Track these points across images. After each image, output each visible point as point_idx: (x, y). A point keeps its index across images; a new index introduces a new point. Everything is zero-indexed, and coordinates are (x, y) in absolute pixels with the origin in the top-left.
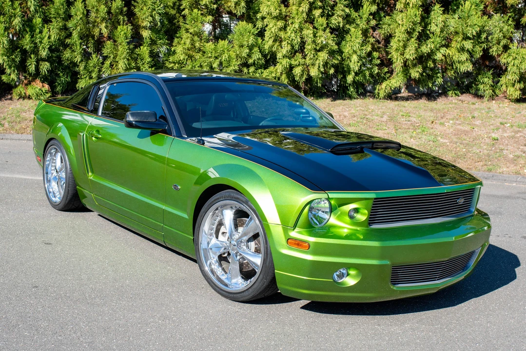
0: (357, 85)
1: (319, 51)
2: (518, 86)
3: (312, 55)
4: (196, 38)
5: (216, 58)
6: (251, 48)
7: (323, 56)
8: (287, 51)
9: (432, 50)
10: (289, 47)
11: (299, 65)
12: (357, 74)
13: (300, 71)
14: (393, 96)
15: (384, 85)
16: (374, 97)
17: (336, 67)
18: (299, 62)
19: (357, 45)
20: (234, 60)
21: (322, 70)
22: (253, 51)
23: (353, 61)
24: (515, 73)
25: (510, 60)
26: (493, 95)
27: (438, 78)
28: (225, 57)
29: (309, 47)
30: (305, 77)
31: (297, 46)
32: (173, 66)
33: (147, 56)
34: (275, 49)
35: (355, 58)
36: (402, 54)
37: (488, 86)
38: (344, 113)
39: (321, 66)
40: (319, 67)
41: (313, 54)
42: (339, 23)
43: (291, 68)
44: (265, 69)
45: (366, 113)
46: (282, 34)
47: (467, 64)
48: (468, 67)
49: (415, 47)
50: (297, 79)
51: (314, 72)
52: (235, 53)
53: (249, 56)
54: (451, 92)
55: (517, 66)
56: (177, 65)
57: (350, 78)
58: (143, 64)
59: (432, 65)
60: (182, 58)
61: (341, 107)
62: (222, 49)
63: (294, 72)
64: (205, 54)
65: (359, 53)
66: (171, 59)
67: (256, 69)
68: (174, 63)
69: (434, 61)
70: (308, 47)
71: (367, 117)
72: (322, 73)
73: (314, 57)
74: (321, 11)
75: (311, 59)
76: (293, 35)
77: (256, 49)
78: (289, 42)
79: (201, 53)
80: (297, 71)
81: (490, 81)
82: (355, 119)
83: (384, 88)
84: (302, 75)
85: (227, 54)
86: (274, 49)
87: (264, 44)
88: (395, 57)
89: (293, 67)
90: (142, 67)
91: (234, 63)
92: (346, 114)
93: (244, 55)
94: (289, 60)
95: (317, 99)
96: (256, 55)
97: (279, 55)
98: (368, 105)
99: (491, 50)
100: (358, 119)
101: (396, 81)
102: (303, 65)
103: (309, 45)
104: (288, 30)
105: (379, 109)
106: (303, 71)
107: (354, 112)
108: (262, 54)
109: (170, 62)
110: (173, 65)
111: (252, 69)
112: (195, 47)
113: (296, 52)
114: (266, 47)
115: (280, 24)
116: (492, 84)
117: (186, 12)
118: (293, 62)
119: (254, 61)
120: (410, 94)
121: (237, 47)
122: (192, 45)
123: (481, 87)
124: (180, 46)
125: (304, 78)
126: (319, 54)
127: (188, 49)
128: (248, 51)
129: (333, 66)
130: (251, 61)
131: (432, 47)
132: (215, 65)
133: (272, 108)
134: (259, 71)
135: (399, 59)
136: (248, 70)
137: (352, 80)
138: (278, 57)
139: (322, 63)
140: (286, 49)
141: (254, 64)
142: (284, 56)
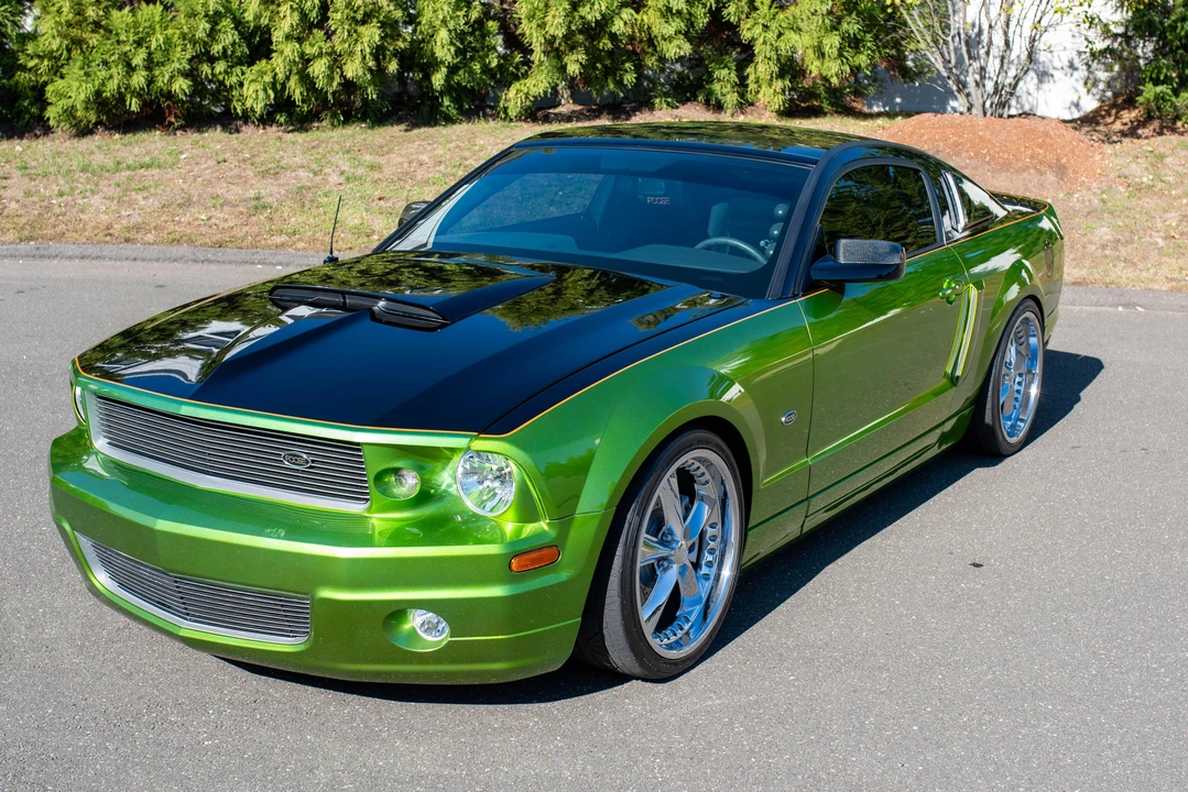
0: (457, 92)
1: (364, 22)
2: (779, 84)
3: (346, 34)
5: (139, 44)
6: (214, 19)
7: (371, 34)
8: (293, 25)
9: (603, 15)
10: (296, 16)
11: (320, 55)
12: (453, 70)
13: (323, 69)
14: (540, 114)
15: (512, 93)
16: (495, 117)
17: (401, 56)
18: (321, 48)
19: (446, 8)
20: (179, 49)
21: (371, 64)
22: (219, 27)
23: (438, 44)
24: (770, 59)
25: (757, 32)
26: (741, 103)
27: (626, 71)
28: (156, 41)
29: (339, 16)
30: (337, 79)
31: (314, 14)
32: (36, 65)
34: (266, 22)
35: (443, 35)
36: (542, 26)
37: (729, 86)
38: (421, 157)
39: (368, 56)
40: (364, 58)
41: (349, 32)
43: (306, 61)
44: (251, 64)
45: (467, 154)
47: (676, 42)
48: (679, 48)
49: (565, 9)
50: (320, 84)
51: (353, 69)
52: (178, 32)
53: (212, 37)
54: (658, 100)
55: (771, 44)
56: (46, 62)
57: (438, 79)
59: (610, 46)
60: (54, 47)
61: (417, 143)
62: (147, 24)
63: (310, 70)
64: (113, 36)
65: (451, 25)
66: (30, 48)
67: (232, 67)
68: (39, 56)
69: (613, 37)
70: (336, 17)
71: (467, 163)
72: (370, 70)
73: (350, 35)
75: (344, 41)
77: (226, 23)
78: (295, 6)
79: (102, 31)
80: (319, 69)
81: (732, 75)
82: (442, 168)
83: (514, 97)
84: (331, 78)
85: (161, 34)
86: (264, 21)
87: (245, 11)
88: (528, 33)
89: (309, 61)
91: (178, 55)
92: (424, 158)
93: (200, 34)
94: (297, 46)
95: (372, 127)
96: (228, 36)
97: (277, 36)
98: (476, 137)
99: (725, 12)
100: (446, 168)
101: (537, 83)
102: (330, 54)
103: (336, 11)
105: (497, 144)
106: (331, 68)
107: (442, 152)
108: (240, 33)
109: (28, 55)
110: (36, 61)
111: (220, 67)
112: (85, 19)
113: (311, 26)
114: (249, 16)
116: (736, 80)
118: (309, 50)
119: (225, 49)
120: (578, 108)
121: (182, 19)
122: (79, 14)
123: (716, 87)
124: (49, 17)
125: (335, 84)
126: (361, 29)
127: (69, 24)
128: (208, 26)
129: (396, 54)
130: (216, 49)
131: (603, 8)
132: (139, 59)
133: (266, 152)
134: (238, 70)
135: (535, 35)
136: (213, 69)
137: (442, 82)
138: (274, 39)
139: (368, 50)
140: (288, 20)
141: (224, 55)
142: (288, 37)
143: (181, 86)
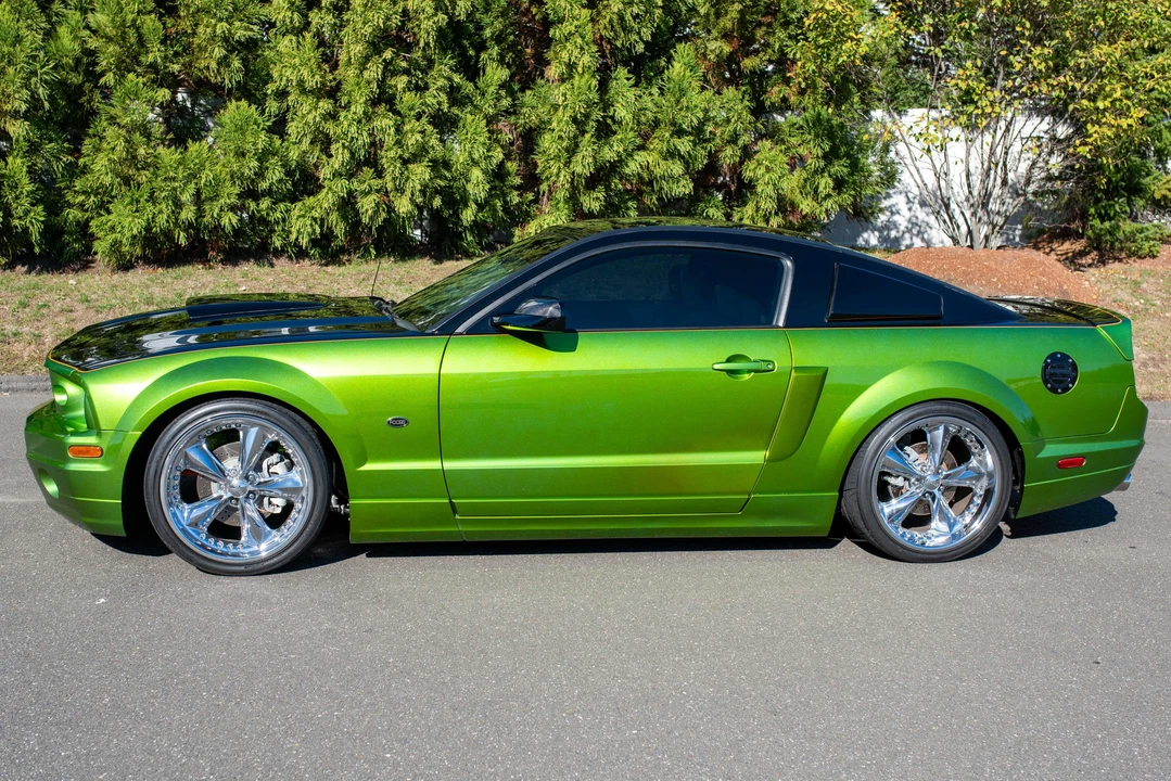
0: (478, 227)
1: (411, 161)
3: (397, 171)
4: (137, 137)
5: (188, 179)
6: (263, 157)
7: (421, 172)
8: (343, 162)
9: (619, 157)
10: (347, 155)
11: (370, 192)
12: (481, 207)
13: (372, 205)
15: (531, 226)
17: (443, 193)
18: (370, 185)
19: (480, 148)
20: (227, 185)
21: (419, 200)
22: (267, 165)
23: (473, 182)
25: (760, 173)
27: (629, 209)
28: (206, 176)
29: (392, 154)
30: (383, 216)
31: (362, 152)
32: (82, 201)
33: (25, 180)
34: (314, 160)
35: (476, 174)
36: (568, 165)
39: (417, 193)
40: (413, 195)
41: (399, 169)
42: (439, 103)
43: (353, 197)
44: (294, 200)
46: (330, 128)
47: (683, 182)
48: (686, 187)
49: (592, 150)
50: (365, 220)
51: (403, 206)
52: (227, 170)
53: (260, 174)
56: (92, 198)
57: (468, 215)
58: (17, 197)
59: (619, 185)
60: (106, 183)
62: (197, 161)
63: (358, 205)
64: (161, 173)
65: (484, 165)
66: (78, 184)
67: (274, 203)
68: (84, 193)
70: (388, 157)
72: (417, 205)
73: (402, 173)
74: (405, 78)
75: (395, 178)
76: (353, 129)
77: (274, 161)
78: (347, 144)
79: (150, 169)
80: (367, 205)
84: (376, 212)
85: (211, 171)
86: (312, 160)
87: (288, 149)
88: (555, 171)
89: (357, 197)
90: (15, 205)
91: (227, 191)
93: (248, 172)
94: (346, 182)
96: (275, 174)
97: (324, 173)
99: (722, 155)
102: (378, 191)
103: (387, 150)
104: (342, 119)
106: (377, 204)
108: (286, 170)
109: (75, 192)
110: (82, 197)
111: (265, 203)
112: (134, 157)
113: (360, 164)
114: (293, 154)
115: (325, 105)
117: (109, 78)
118: (355, 185)
119: (271, 184)
121: (229, 157)
122: (130, 152)
124: (101, 155)
125: (380, 219)
126: (411, 166)
127: (121, 163)
128: (256, 164)
129: (437, 192)
130: (264, 185)
131: (621, 150)
132: (186, 197)
134: (282, 206)
135: (563, 172)
136: (259, 205)
137: (472, 218)
138: (321, 176)
139: (418, 187)
140: (340, 156)
141: (269, 192)
142: (336, 175)
143: (229, 220)
